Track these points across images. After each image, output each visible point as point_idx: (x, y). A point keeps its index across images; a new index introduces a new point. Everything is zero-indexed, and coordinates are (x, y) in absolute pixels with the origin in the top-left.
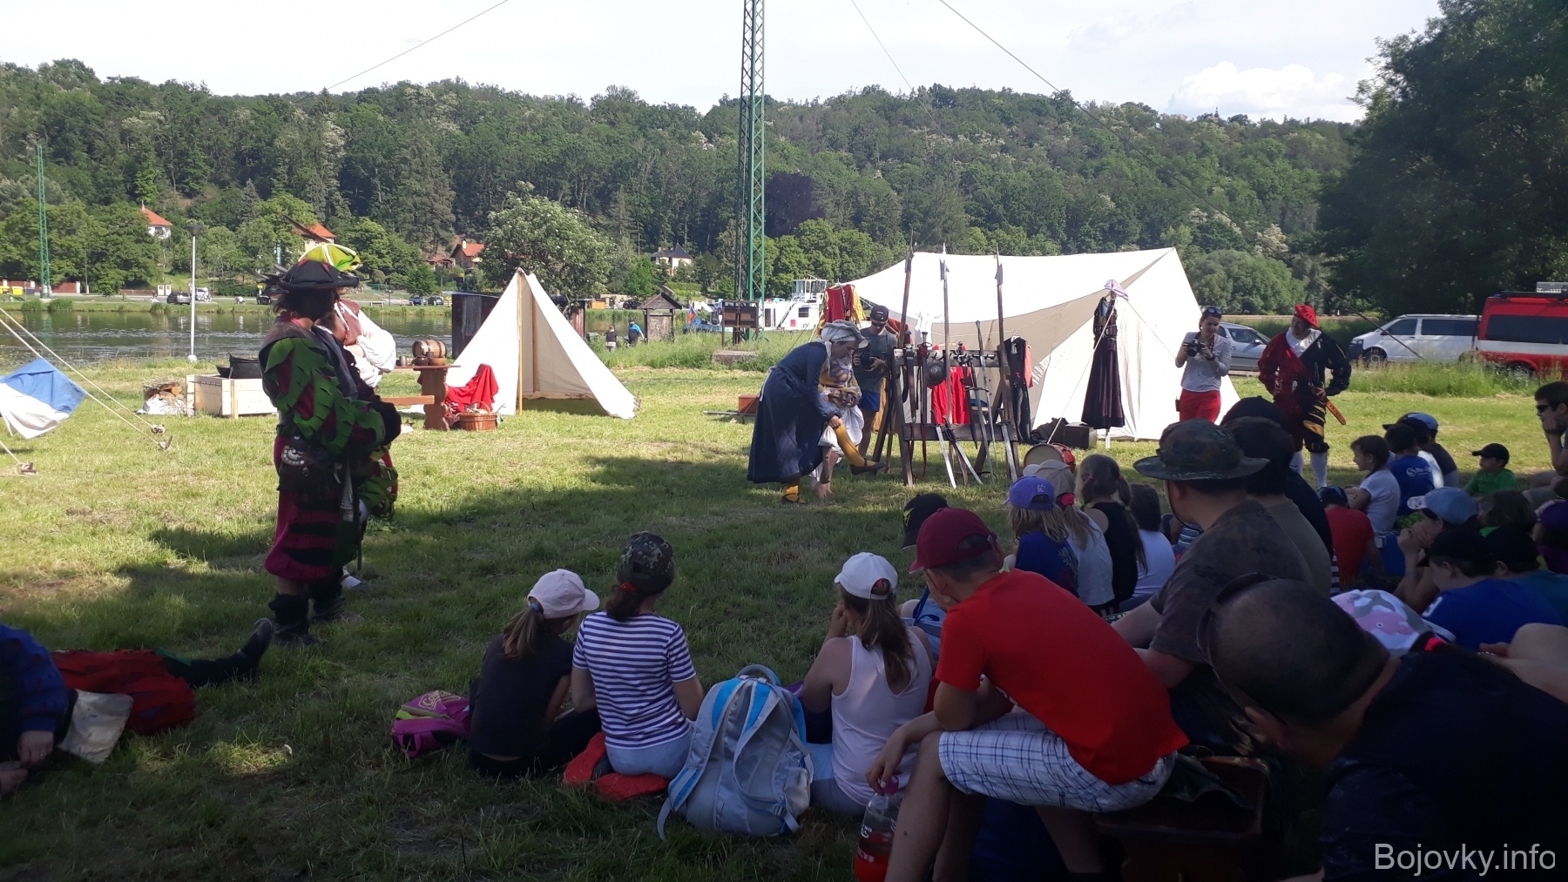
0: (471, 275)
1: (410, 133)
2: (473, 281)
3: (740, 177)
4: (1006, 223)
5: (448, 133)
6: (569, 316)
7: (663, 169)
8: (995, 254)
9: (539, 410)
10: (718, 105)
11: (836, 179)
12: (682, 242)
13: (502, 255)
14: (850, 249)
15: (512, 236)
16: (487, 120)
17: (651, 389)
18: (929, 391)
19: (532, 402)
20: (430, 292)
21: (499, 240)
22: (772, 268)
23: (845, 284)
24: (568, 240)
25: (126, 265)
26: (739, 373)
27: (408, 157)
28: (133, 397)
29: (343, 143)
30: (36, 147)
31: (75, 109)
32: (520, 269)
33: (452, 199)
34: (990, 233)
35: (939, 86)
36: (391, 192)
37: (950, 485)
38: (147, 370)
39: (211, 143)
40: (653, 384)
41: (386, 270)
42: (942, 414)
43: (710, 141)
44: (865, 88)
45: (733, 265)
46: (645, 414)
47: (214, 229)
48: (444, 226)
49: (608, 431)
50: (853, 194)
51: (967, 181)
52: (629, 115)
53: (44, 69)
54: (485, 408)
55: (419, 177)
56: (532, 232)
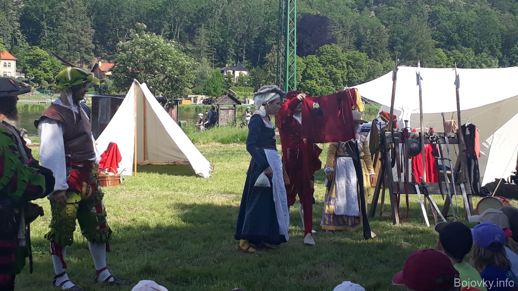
0: (104, 83)
2: (105, 88)
3: (280, 17)
4: (460, 46)
6: (168, 110)
7: (229, 13)
8: (453, 67)
9: (148, 172)
11: (344, 18)
12: (241, 60)
13: (125, 71)
14: (353, 63)
15: (132, 58)
17: (221, 158)
18: (410, 160)
19: (143, 167)
21: (123, 61)
22: (301, 77)
23: (352, 88)
24: (168, 60)
27: (65, 7)
32: (135, 80)
33: (92, 34)
34: (449, 52)
36: (53, 30)
37: (426, 225)
40: (223, 154)
41: (49, 81)
42: (419, 176)
45: (275, 75)
46: (217, 174)
48: (87, 52)
50: (355, 28)
51: (433, 17)
54: (113, 171)
55: (72, 20)
56: (145, 55)
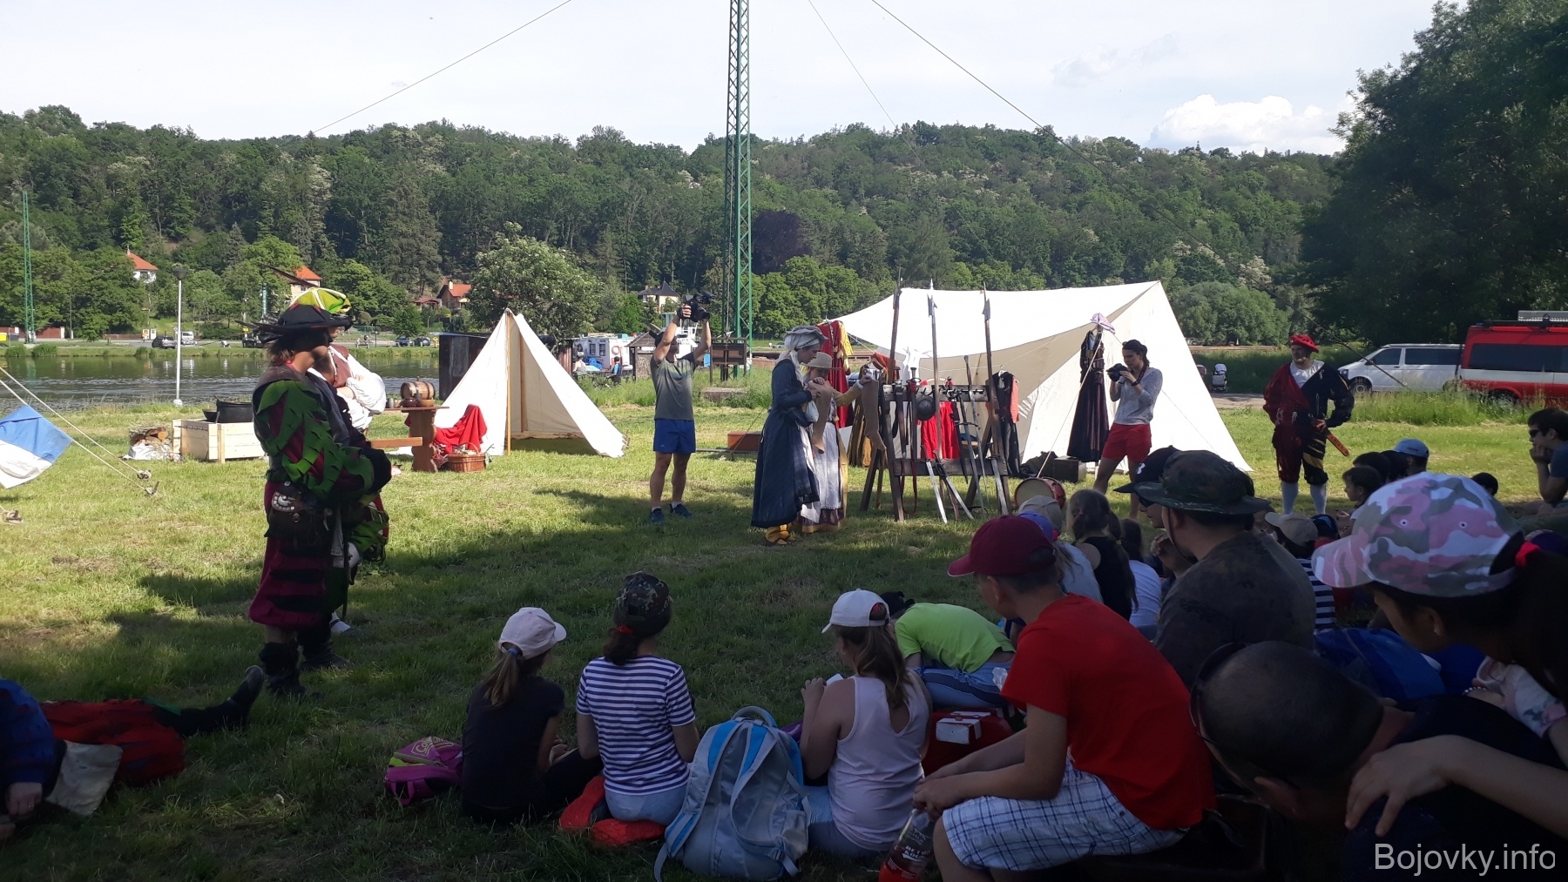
0: (457, 315)
1: (396, 174)
2: (460, 322)
3: (726, 215)
4: (990, 258)
5: (434, 174)
6: (556, 355)
7: (649, 207)
8: (981, 289)
9: (528, 450)
10: (704, 144)
11: (821, 216)
12: (669, 279)
13: (490, 296)
14: (836, 285)
15: (499, 276)
16: (473, 161)
17: (639, 427)
18: (919, 427)
19: (518, 442)
20: (416, 333)
21: (486, 280)
22: (759, 305)
23: (833, 320)
24: (556, 279)
25: (110, 309)
26: (727, 410)
27: (395, 199)
28: (119, 442)
29: (329, 185)
30: (21, 193)
31: (61, 155)
32: (508, 309)
33: (438, 240)
34: (975, 268)
35: (923, 123)
36: (377, 234)
37: (942, 520)
38: (132, 415)
39: (197, 187)
41: (372, 312)
42: (932, 449)
43: (696, 180)
44: (849, 127)
45: (720, 302)
46: (634, 452)
47: (200, 273)
48: (431, 267)
49: (597, 471)
50: (839, 231)
51: (952, 217)
52: (615, 155)
53: (30, 115)
54: (473, 449)
55: (405, 218)
56: (520, 272)
